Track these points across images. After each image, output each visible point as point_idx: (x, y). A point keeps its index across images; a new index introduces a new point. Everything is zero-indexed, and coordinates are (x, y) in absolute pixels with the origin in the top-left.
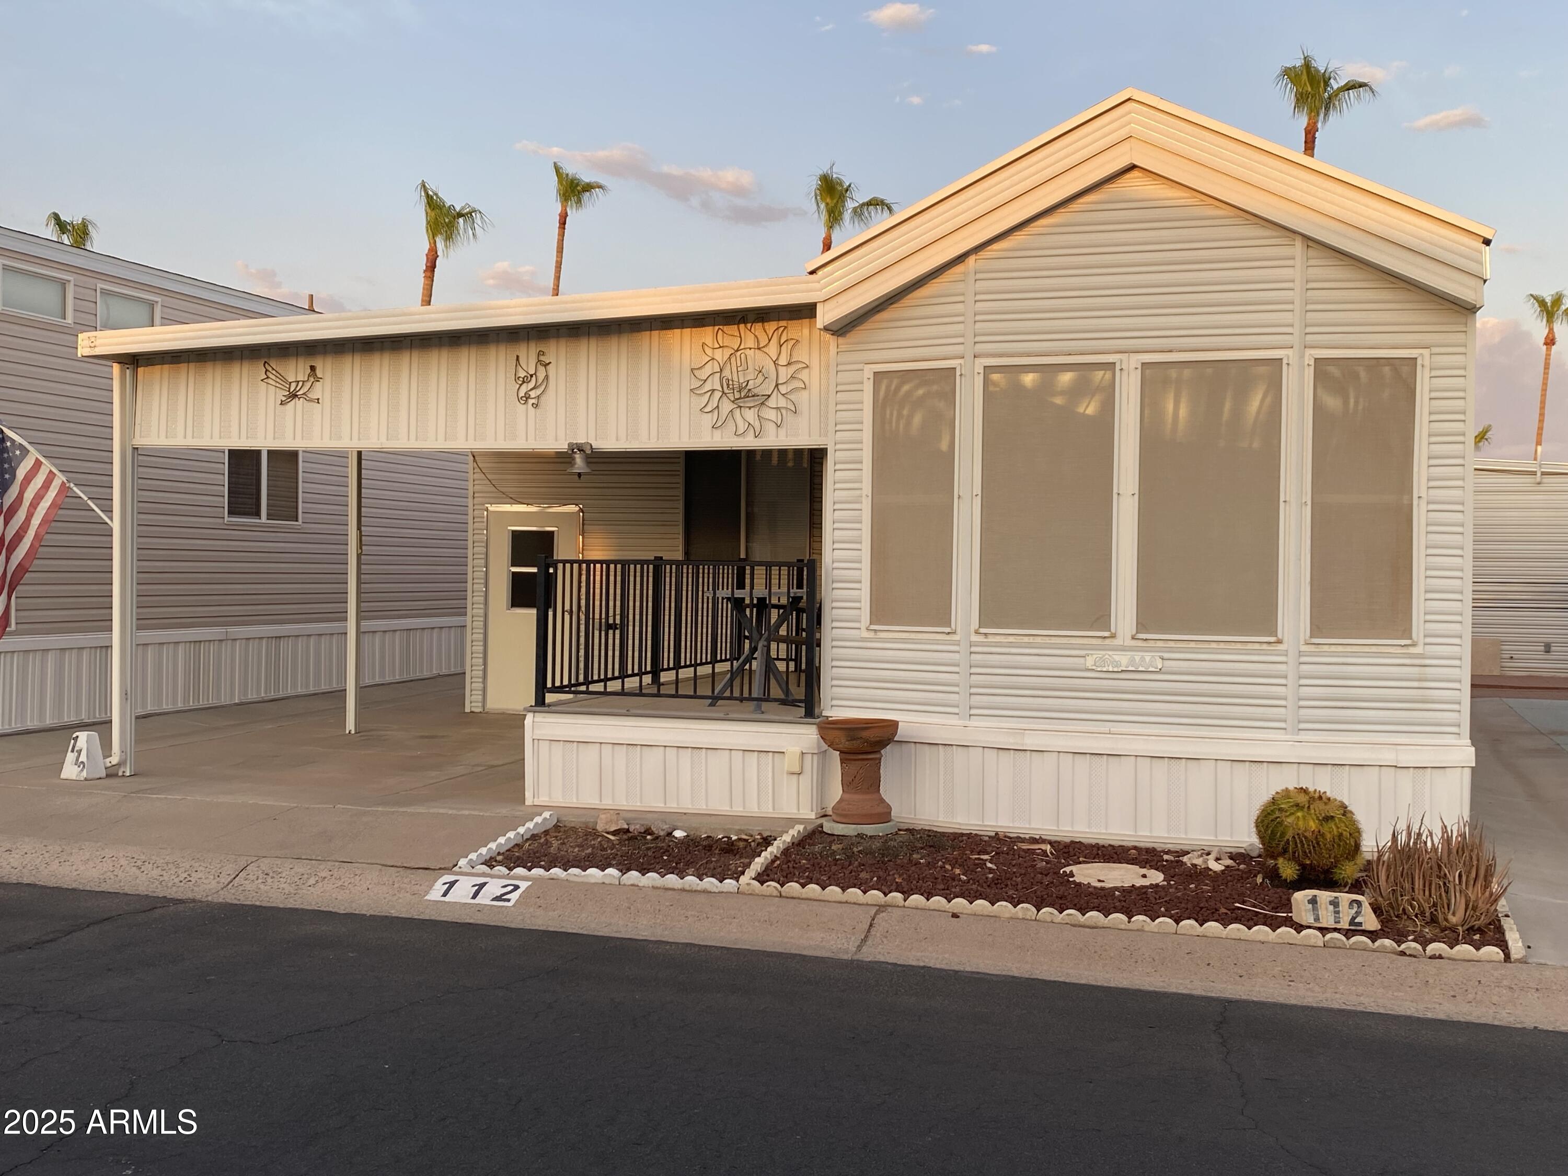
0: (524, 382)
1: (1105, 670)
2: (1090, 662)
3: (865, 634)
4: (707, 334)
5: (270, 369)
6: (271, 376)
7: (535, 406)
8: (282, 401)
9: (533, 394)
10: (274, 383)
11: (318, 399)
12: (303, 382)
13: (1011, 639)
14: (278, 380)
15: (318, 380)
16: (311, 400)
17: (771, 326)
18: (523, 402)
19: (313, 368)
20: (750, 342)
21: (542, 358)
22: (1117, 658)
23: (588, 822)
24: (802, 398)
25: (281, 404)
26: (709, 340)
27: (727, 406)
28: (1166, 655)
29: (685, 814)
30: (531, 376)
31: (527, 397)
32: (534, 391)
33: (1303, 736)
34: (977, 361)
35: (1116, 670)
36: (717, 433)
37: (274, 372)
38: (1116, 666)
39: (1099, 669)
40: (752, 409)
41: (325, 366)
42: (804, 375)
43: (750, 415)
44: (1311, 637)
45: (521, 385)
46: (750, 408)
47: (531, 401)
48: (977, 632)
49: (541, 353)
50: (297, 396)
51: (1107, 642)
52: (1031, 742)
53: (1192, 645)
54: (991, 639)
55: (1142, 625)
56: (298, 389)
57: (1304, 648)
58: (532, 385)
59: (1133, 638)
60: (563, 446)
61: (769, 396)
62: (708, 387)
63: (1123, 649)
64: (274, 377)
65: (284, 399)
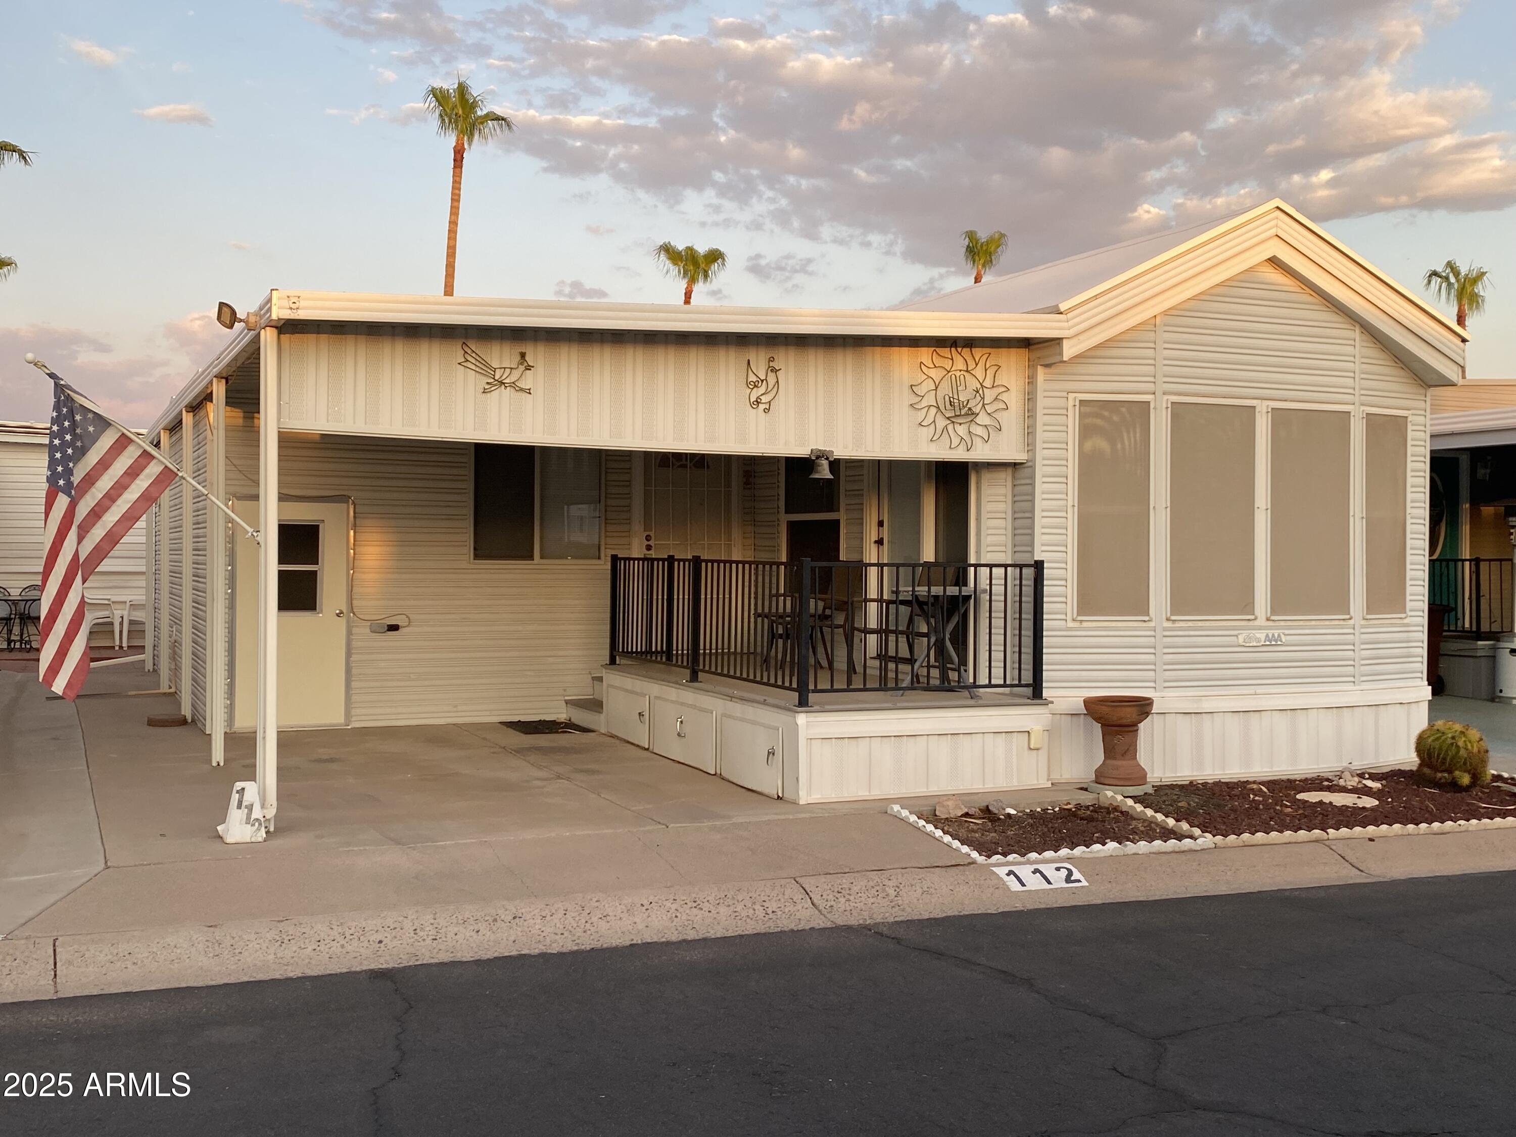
0: (755, 386)
1: (1251, 645)
2: (1241, 640)
3: (1071, 624)
4: (925, 354)
5: (469, 351)
6: (469, 358)
7: (766, 411)
8: (485, 389)
9: (764, 399)
10: (473, 367)
11: (529, 389)
12: (511, 369)
13: (1190, 624)
14: (477, 364)
15: (529, 368)
16: (522, 390)
17: (978, 352)
18: (755, 406)
19: (523, 355)
20: (960, 364)
21: (771, 364)
22: (1258, 635)
24: (1003, 417)
25: (484, 392)
26: (926, 360)
27: (941, 423)
28: (1287, 632)
30: (762, 381)
31: (758, 402)
32: (764, 396)
33: (1365, 686)
34: (1166, 397)
35: (1258, 644)
36: (933, 445)
37: (474, 355)
38: (1259, 642)
39: (1247, 645)
40: (962, 425)
41: (536, 354)
42: (1004, 397)
43: (962, 430)
44: (1367, 614)
45: (752, 389)
46: (960, 424)
47: (762, 407)
48: (1168, 619)
49: (772, 359)
50: (504, 383)
51: (1251, 623)
52: (1206, 706)
53: (1301, 623)
54: (1177, 625)
55: (1274, 610)
56: (503, 378)
57: (1364, 622)
58: (762, 390)
59: (1268, 619)
60: (802, 451)
61: (978, 414)
62: (924, 403)
63: (1260, 628)
64: (474, 361)
65: (487, 387)
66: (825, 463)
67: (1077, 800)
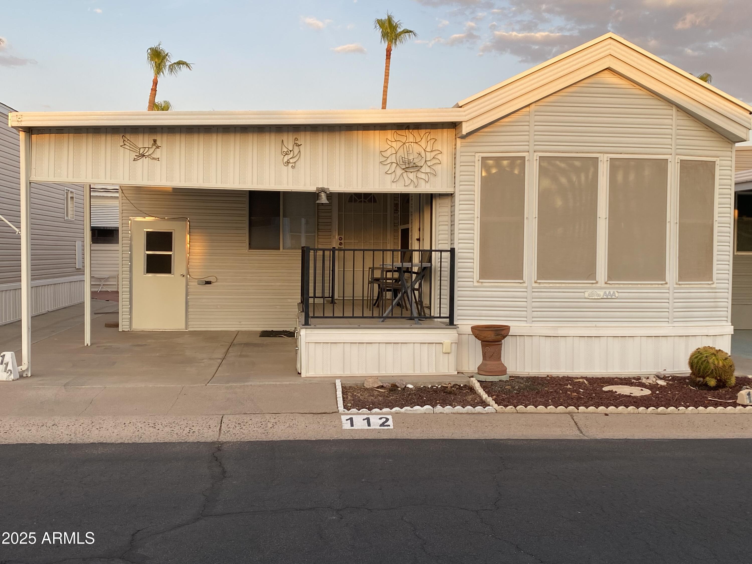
0: (286, 154)
1: (593, 298)
2: (586, 295)
3: (476, 284)
4: (389, 134)
5: (126, 140)
6: (126, 143)
7: (293, 167)
8: (134, 159)
9: (291, 161)
10: (129, 148)
11: (158, 158)
12: (149, 148)
13: (551, 285)
14: (131, 146)
15: (158, 147)
16: (154, 159)
17: (423, 132)
18: (286, 165)
19: (155, 141)
20: (411, 139)
21: (296, 142)
22: (599, 293)
23: (358, 384)
24: (438, 168)
25: (134, 160)
26: (389, 137)
27: (399, 171)
28: (619, 291)
29: (393, 376)
30: (291, 151)
31: (288, 162)
32: (292, 159)
33: (676, 324)
34: (536, 154)
35: (598, 298)
36: (394, 184)
37: (129, 142)
38: (599, 296)
39: (591, 298)
40: (412, 173)
41: (162, 140)
42: (439, 157)
43: (411, 176)
44: (679, 281)
45: (285, 155)
46: (411, 172)
47: (290, 165)
48: (535, 282)
49: (296, 139)
50: (145, 156)
51: (594, 285)
52: (561, 332)
53: (630, 286)
54: (542, 285)
55: (610, 278)
56: (144, 153)
57: (675, 286)
58: (291, 156)
59: (606, 283)
60: (312, 188)
61: (422, 167)
62: (389, 161)
63: (601, 288)
64: (129, 145)
65: (136, 157)
66: (323, 195)
67: (455, 382)
